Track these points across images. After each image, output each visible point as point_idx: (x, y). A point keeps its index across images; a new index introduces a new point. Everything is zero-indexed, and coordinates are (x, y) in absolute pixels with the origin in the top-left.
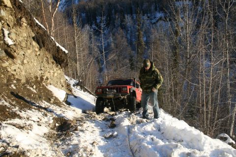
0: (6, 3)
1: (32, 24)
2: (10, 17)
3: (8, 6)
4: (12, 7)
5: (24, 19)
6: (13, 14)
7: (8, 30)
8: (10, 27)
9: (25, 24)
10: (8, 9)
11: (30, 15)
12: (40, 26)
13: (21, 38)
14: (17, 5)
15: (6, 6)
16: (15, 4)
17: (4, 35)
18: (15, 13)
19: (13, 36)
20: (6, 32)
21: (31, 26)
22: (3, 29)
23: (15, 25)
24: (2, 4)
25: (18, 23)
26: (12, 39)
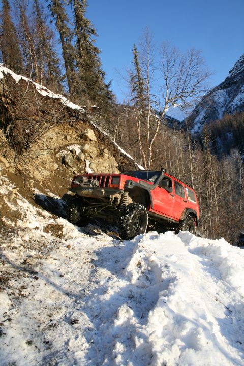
0: (90, 138)
1: (116, 154)
2: (94, 149)
3: (92, 139)
4: (96, 140)
5: (106, 150)
6: (97, 146)
7: (90, 161)
8: (92, 158)
9: (107, 155)
10: (92, 142)
11: (114, 145)
12: (125, 155)
13: (102, 168)
14: (101, 138)
15: (91, 140)
16: (99, 137)
17: (86, 166)
18: (99, 146)
19: (93, 166)
20: (88, 163)
21: (114, 156)
22: (86, 160)
23: (97, 156)
24: (88, 139)
25: (101, 154)
26: (92, 168)
